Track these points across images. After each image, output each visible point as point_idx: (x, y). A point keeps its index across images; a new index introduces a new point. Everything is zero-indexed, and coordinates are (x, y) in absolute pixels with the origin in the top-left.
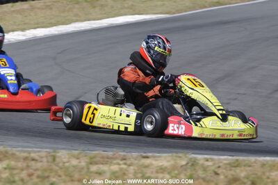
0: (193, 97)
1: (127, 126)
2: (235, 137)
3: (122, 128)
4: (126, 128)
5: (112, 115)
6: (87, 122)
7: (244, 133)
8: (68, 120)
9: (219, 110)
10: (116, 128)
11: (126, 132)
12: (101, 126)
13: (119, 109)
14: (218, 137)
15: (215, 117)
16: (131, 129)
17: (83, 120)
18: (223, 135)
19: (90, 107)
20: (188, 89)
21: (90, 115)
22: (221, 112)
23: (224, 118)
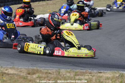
0: (67, 39)
1: (40, 52)
2: (84, 56)
3: (39, 53)
4: (40, 53)
5: (35, 47)
6: (26, 50)
7: (88, 55)
8: (19, 49)
9: (77, 45)
10: (36, 53)
11: (40, 54)
12: (31, 52)
13: (37, 45)
14: (76, 56)
15: (75, 48)
16: (42, 53)
17: (24, 49)
18: (78, 55)
19: (27, 44)
20: (65, 36)
21: (27, 47)
22: (78, 46)
23: (79, 48)
